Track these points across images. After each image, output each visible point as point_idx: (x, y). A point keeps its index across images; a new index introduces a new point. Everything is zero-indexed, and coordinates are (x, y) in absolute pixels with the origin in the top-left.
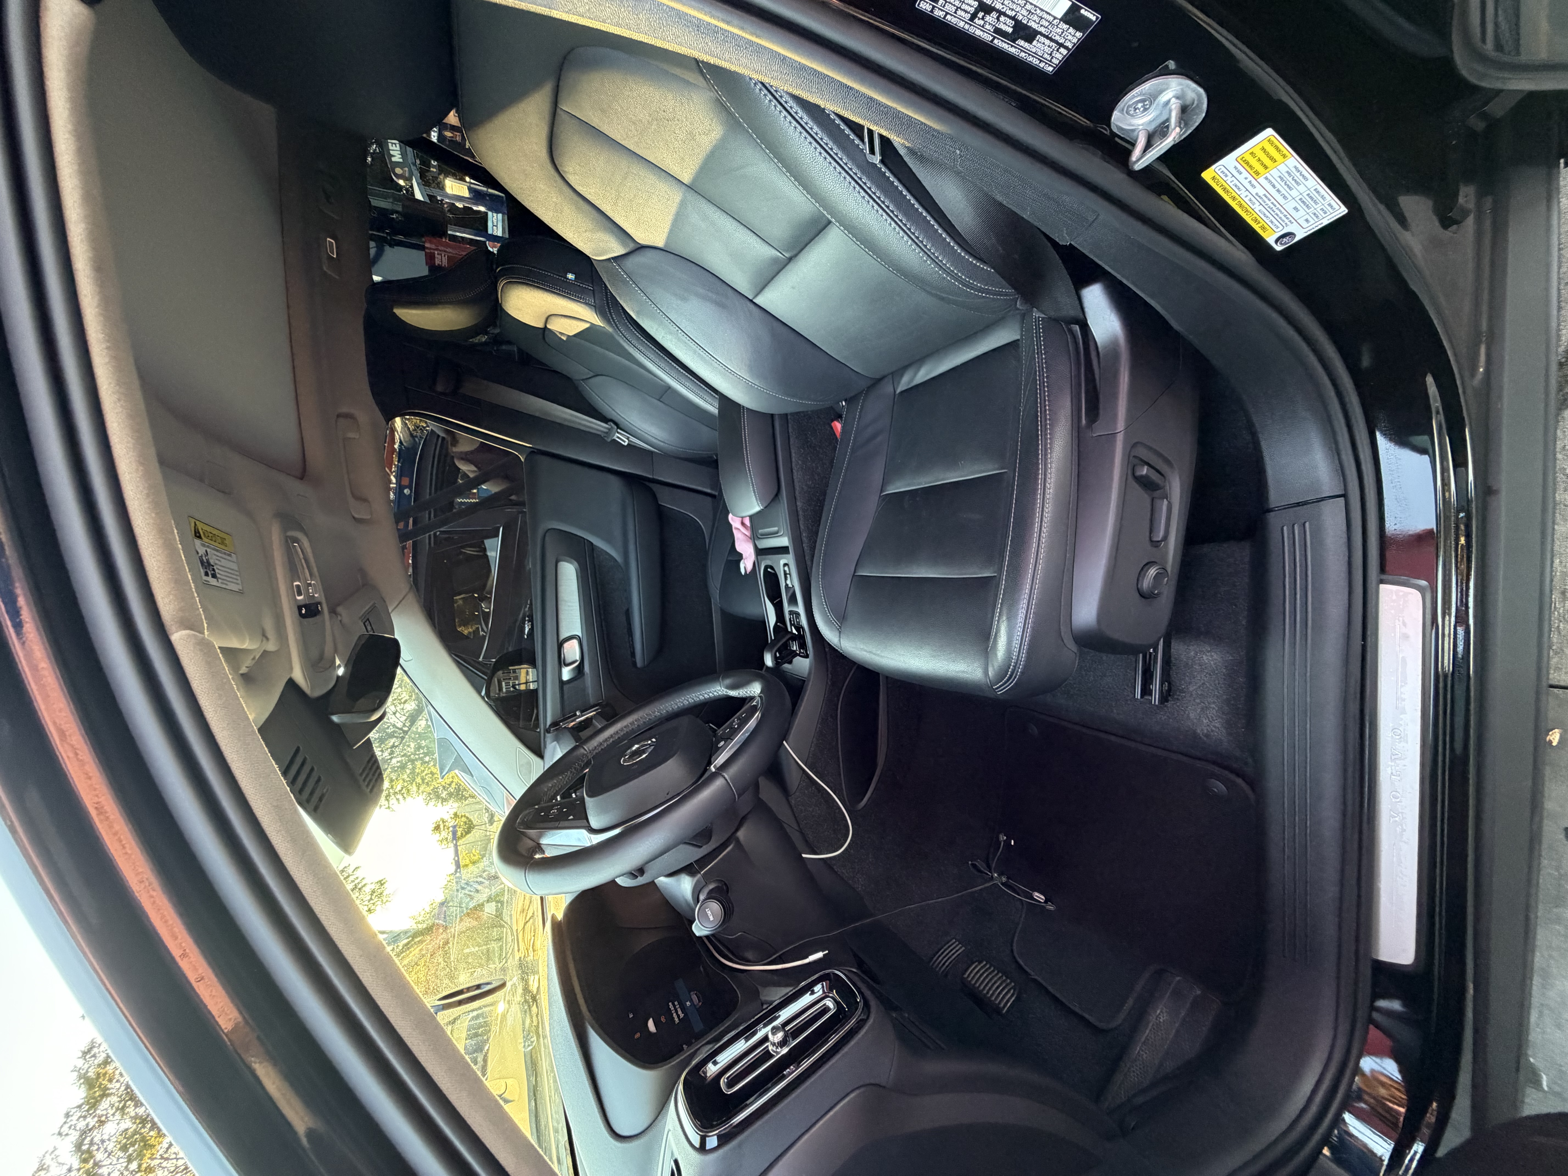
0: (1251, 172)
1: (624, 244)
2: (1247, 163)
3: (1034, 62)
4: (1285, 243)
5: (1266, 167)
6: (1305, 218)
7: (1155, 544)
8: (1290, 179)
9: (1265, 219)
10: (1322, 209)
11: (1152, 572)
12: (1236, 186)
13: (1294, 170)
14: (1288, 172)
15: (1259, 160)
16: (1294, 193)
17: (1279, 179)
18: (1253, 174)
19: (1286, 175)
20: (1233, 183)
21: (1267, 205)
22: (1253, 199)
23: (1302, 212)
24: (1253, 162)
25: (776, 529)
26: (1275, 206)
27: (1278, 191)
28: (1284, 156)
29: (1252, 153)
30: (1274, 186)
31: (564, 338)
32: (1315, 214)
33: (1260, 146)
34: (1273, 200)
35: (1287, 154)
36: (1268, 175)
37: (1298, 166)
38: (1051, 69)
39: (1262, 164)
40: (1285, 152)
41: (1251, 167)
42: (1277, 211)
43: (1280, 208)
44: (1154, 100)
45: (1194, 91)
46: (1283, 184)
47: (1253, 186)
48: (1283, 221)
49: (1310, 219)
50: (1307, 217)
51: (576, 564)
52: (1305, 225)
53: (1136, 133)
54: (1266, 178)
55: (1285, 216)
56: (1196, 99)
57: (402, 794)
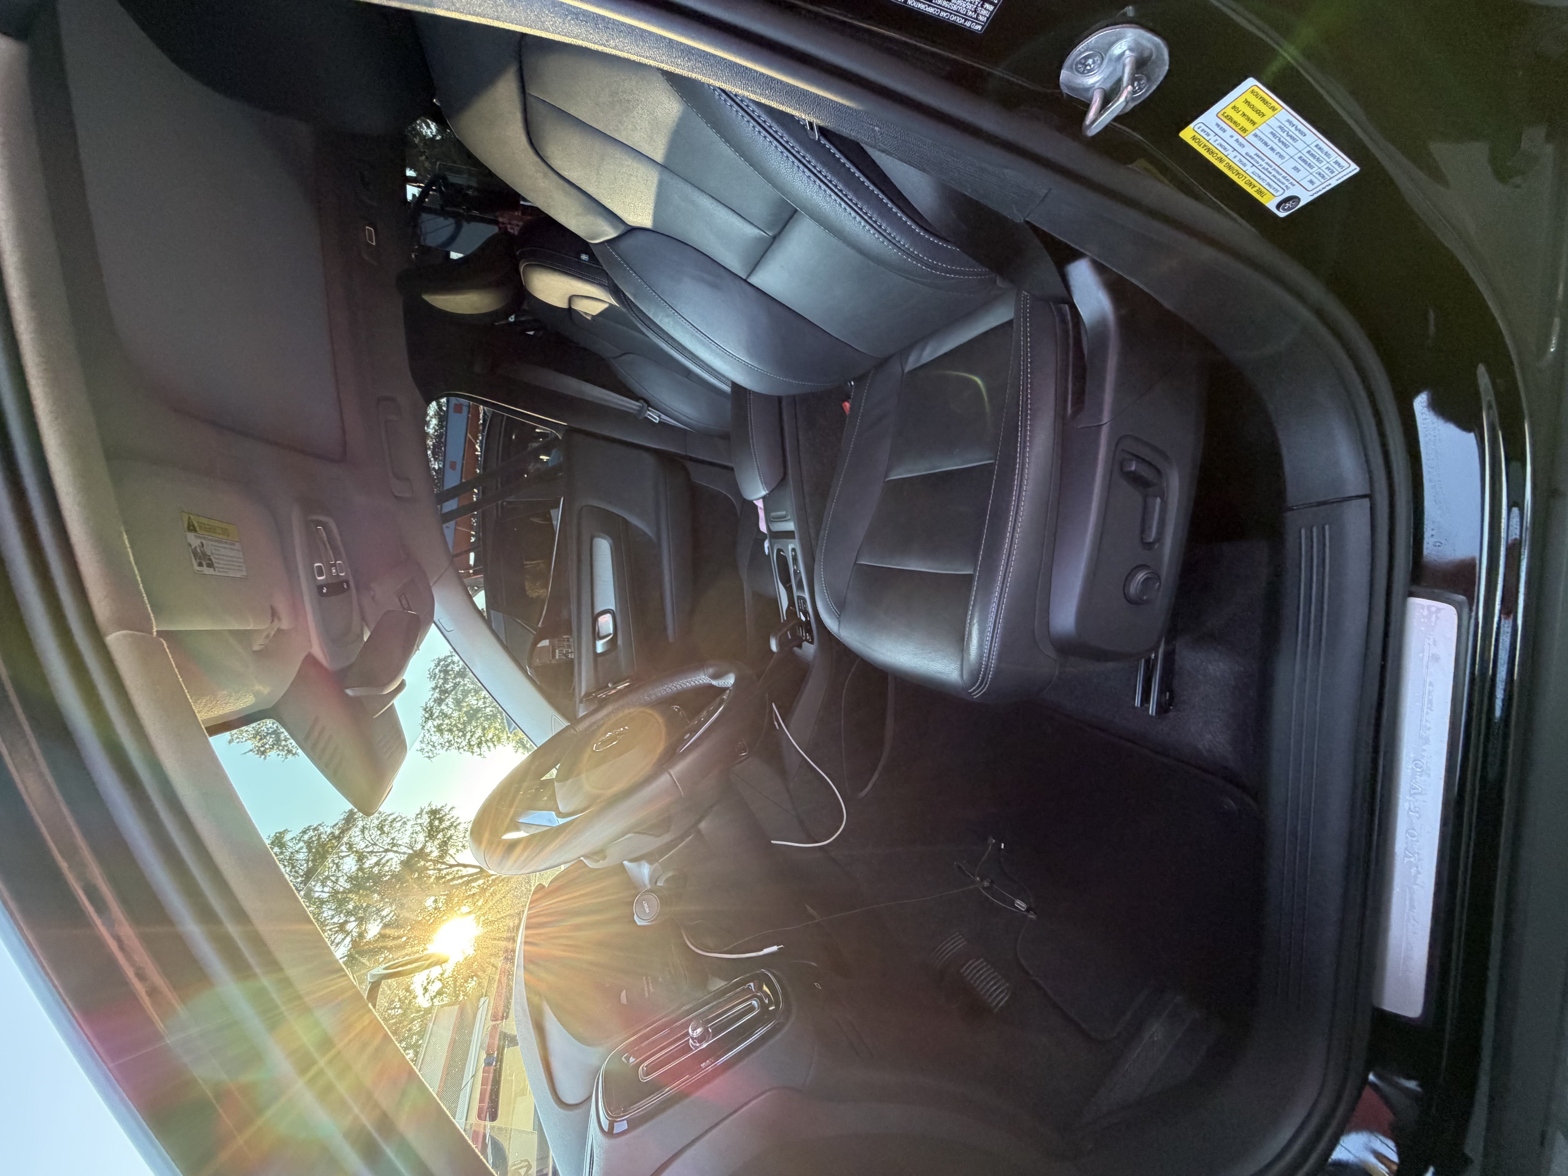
0: (1237, 129)
1: (615, 227)
2: (1231, 119)
3: (958, 20)
4: (1289, 209)
5: (1254, 123)
6: (1309, 178)
7: (1148, 546)
8: (1284, 135)
9: (1260, 181)
10: (1328, 168)
11: (1141, 576)
12: (1221, 145)
13: (1287, 124)
14: (1280, 127)
15: (1244, 115)
16: (1291, 151)
17: (1271, 136)
18: (1239, 131)
19: (1279, 131)
20: (1217, 142)
21: (1261, 165)
22: (1243, 159)
23: (1303, 173)
24: (1237, 117)
25: (784, 513)
26: (1271, 166)
27: (1272, 149)
28: (1274, 109)
29: (1234, 108)
30: (1266, 144)
31: (589, 318)
32: (1320, 174)
33: (1243, 99)
34: (1267, 160)
35: (1277, 106)
36: (1257, 131)
37: (1292, 119)
38: (979, 27)
39: (1248, 119)
40: (1274, 104)
41: (1235, 123)
42: (1274, 173)
43: (1277, 168)
44: (1106, 55)
45: (1149, 40)
46: (1276, 141)
47: (1243, 146)
48: (1283, 183)
49: (1314, 180)
50: (1311, 177)
51: (611, 541)
52: (1310, 187)
53: (1091, 92)
54: (1256, 135)
55: (1284, 177)
56: (1154, 50)
57: (493, 742)
